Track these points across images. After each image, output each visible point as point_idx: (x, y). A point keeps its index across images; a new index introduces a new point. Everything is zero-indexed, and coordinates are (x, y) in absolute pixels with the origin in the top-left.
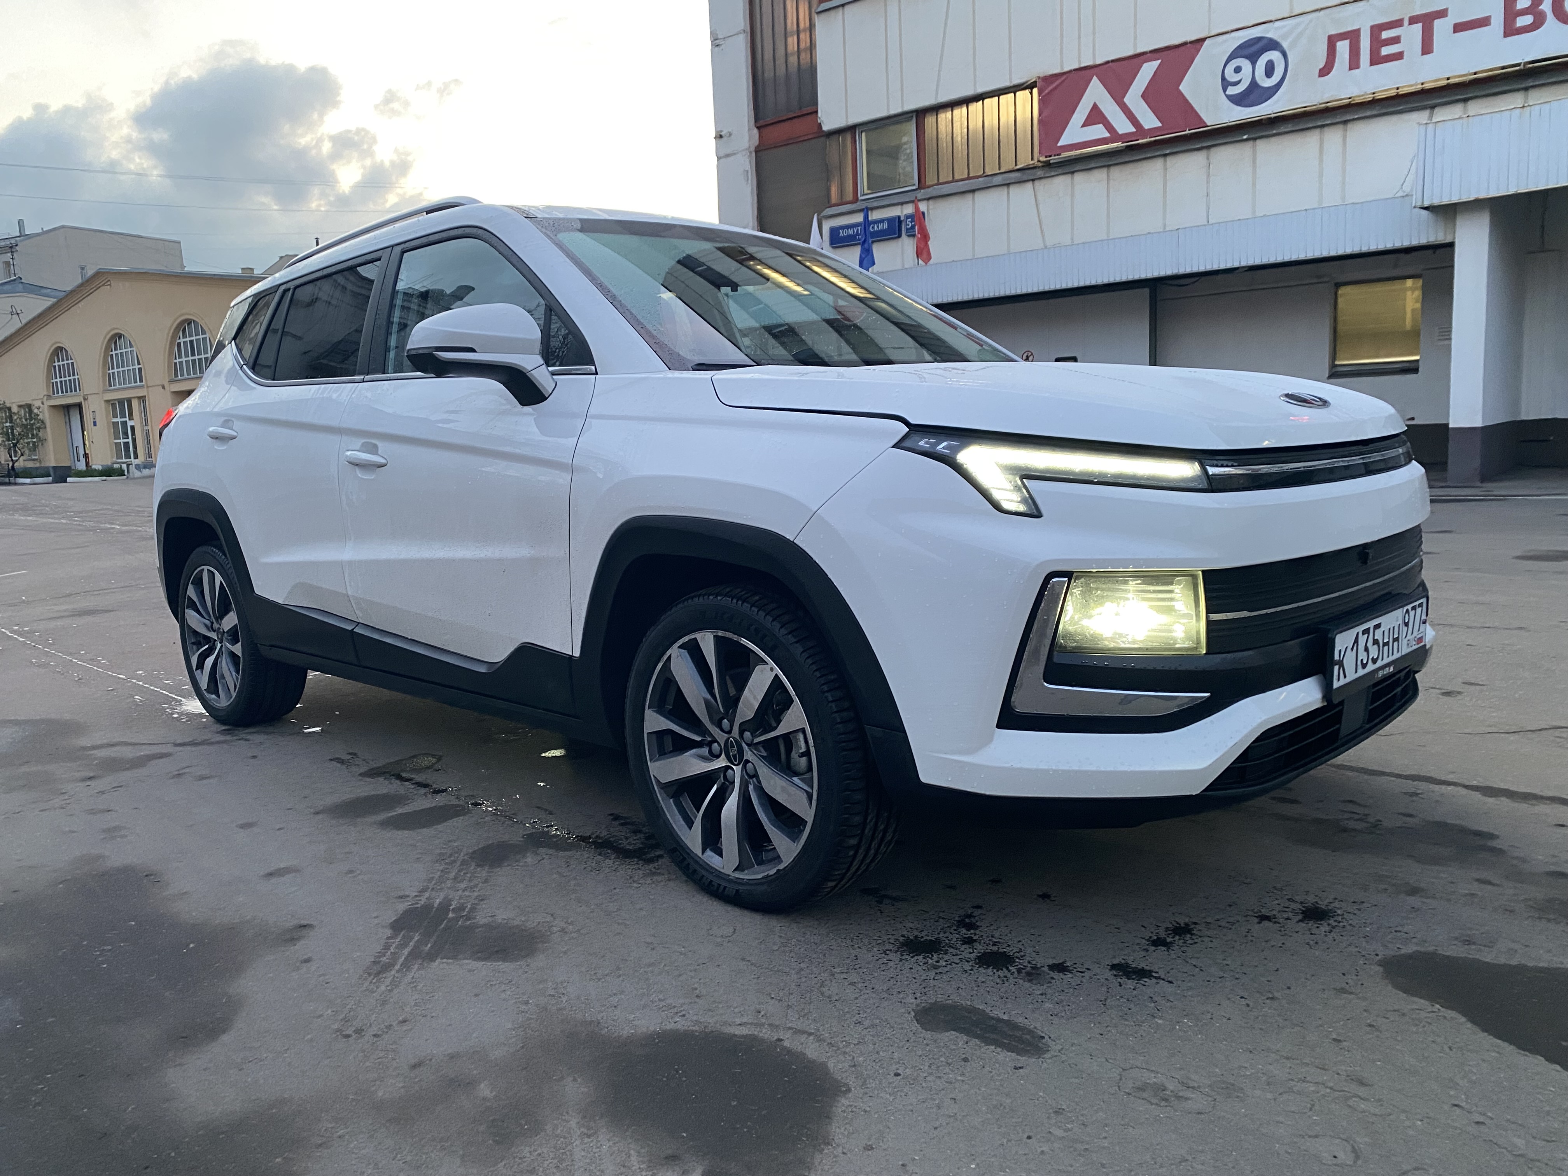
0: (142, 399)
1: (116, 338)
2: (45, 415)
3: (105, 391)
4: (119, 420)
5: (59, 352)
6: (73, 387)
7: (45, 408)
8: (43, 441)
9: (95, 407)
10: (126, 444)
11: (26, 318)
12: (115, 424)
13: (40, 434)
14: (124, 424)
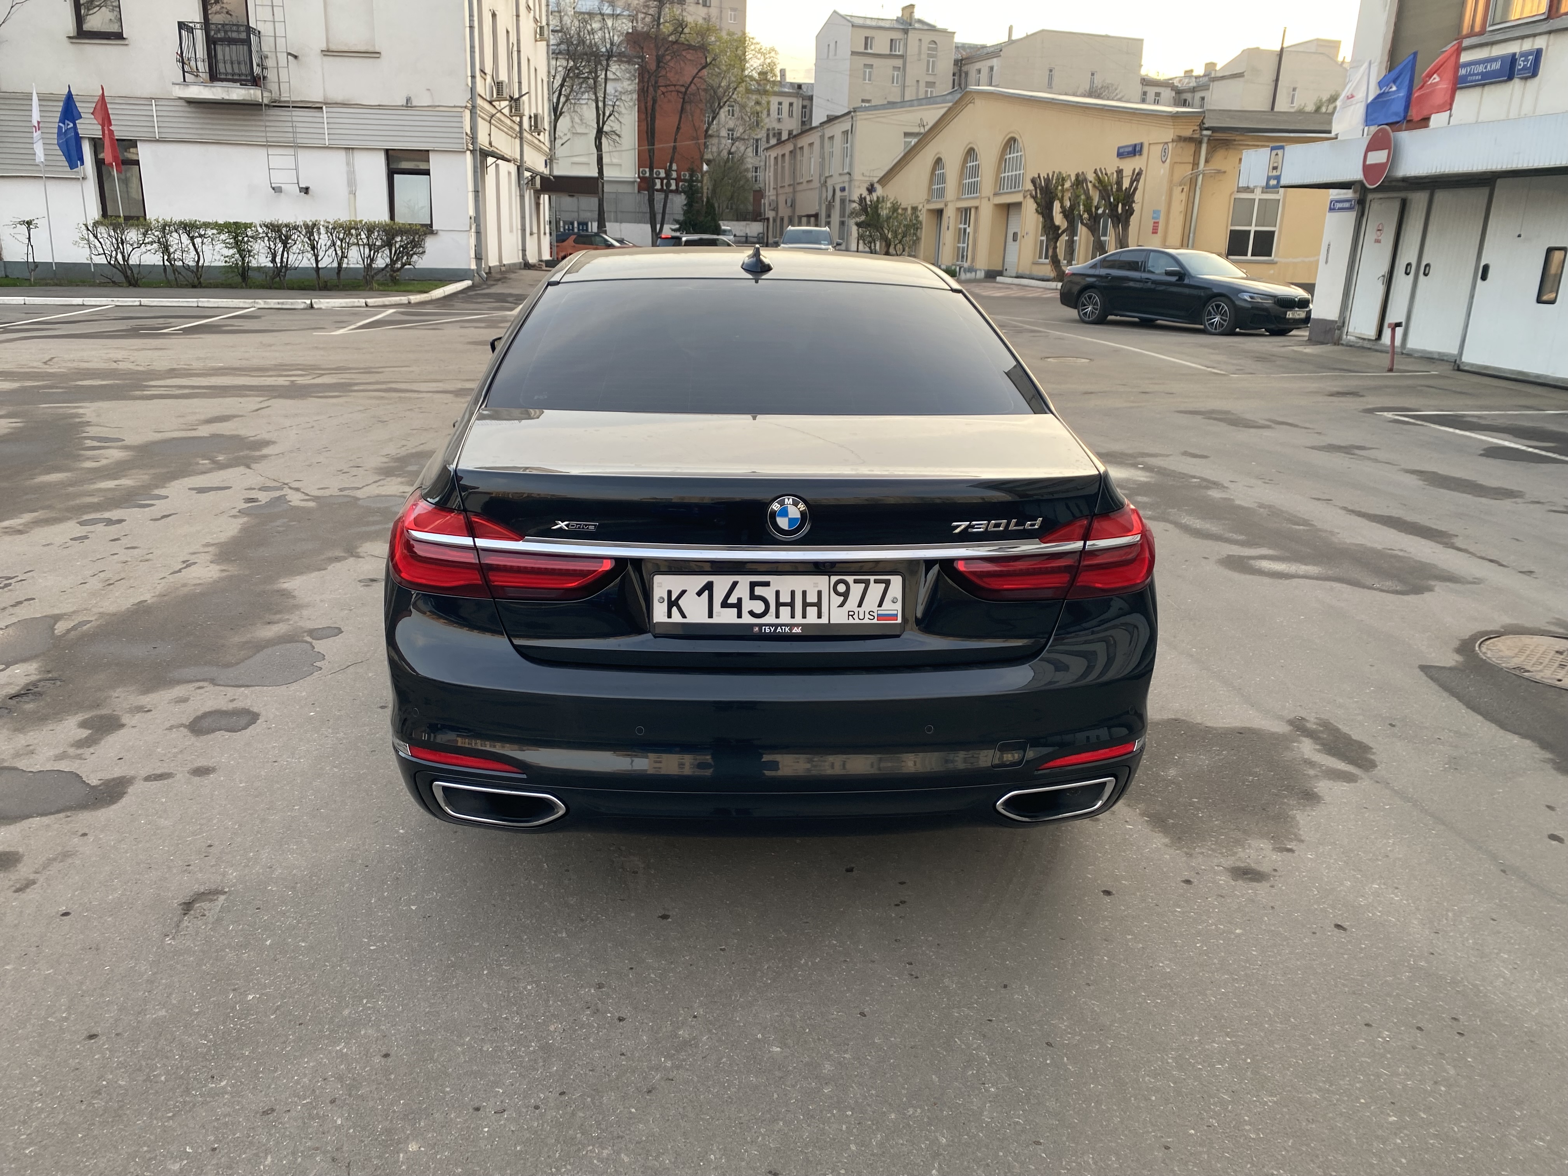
0: (977, 208)
1: (971, 153)
2: (923, 217)
3: (959, 199)
4: (962, 226)
5: (938, 161)
6: (941, 193)
7: (924, 211)
8: (918, 239)
9: (950, 213)
10: (963, 248)
11: (927, 128)
12: (960, 229)
13: (918, 234)
14: (965, 230)
